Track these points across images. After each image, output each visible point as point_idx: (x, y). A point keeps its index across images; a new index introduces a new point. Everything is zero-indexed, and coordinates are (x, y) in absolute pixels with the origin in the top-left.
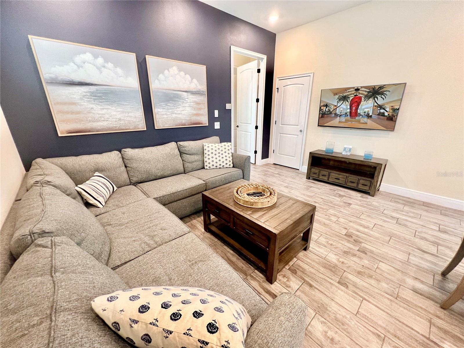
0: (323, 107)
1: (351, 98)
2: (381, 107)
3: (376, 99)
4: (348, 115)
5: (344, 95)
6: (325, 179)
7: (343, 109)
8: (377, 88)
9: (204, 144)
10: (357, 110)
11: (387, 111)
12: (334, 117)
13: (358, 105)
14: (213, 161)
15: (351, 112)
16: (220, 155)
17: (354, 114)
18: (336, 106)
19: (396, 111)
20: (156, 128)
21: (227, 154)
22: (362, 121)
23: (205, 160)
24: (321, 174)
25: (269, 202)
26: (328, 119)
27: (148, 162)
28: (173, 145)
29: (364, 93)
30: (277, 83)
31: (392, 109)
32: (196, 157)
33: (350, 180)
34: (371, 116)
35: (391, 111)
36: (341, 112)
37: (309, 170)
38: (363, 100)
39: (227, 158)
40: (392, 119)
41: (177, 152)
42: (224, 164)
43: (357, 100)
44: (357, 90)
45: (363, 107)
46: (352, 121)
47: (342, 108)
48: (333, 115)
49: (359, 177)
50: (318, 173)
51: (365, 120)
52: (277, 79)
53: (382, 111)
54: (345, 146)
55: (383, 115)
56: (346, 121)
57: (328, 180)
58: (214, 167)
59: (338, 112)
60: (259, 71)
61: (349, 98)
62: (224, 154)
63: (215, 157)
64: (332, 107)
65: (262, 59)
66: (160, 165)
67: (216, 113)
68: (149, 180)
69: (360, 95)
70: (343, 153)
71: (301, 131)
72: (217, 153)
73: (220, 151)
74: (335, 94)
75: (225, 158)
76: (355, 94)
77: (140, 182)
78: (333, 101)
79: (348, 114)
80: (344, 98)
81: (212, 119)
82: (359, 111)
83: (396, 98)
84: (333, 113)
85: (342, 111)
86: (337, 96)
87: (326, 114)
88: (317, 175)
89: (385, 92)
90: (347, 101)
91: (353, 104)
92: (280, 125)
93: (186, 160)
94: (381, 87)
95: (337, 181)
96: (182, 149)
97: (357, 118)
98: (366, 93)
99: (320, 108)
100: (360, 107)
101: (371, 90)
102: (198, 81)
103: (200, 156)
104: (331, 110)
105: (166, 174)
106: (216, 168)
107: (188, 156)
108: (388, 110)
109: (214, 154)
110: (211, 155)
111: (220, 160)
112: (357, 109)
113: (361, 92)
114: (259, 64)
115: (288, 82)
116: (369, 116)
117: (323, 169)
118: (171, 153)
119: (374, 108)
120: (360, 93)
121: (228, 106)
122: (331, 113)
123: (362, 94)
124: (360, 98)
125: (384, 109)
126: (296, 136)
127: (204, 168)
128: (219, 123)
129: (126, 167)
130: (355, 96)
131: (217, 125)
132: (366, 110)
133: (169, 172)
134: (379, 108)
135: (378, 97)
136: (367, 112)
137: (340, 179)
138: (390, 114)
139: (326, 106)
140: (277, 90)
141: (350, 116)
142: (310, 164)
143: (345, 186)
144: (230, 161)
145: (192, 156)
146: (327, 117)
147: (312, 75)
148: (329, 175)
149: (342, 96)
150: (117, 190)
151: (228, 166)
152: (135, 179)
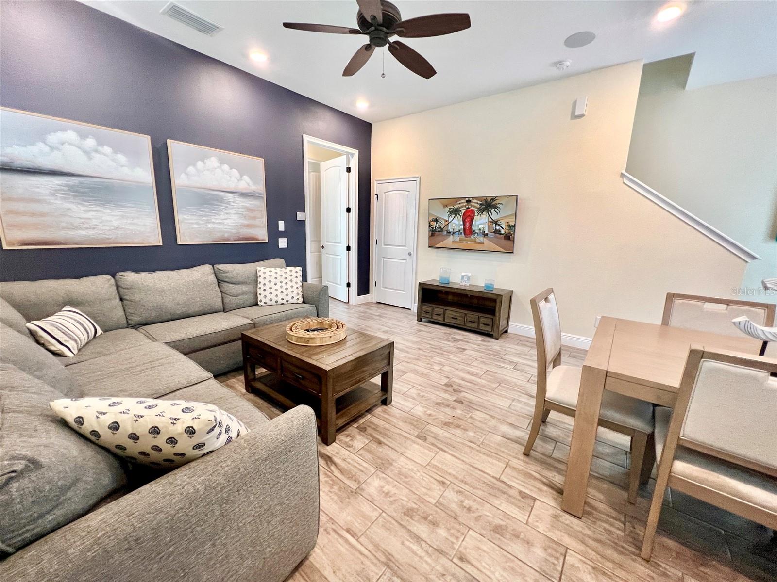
0: (432, 222)
1: (463, 212)
2: (496, 223)
3: (489, 213)
4: (461, 233)
5: (455, 207)
6: (440, 319)
7: (456, 225)
8: (489, 199)
9: (259, 268)
10: (471, 227)
11: (503, 229)
12: (447, 235)
13: (472, 221)
14: (271, 294)
15: (464, 229)
16: (283, 284)
17: (468, 231)
18: (447, 221)
19: (512, 227)
20: (179, 243)
21: (293, 284)
22: (478, 241)
23: (259, 291)
24: (435, 313)
25: (330, 337)
26: (440, 238)
27: (162, 292)
28: (207, 268)
29: (476, 205)
30: (375, 188)
31: (508, 226)
32: (245, 288)
33: (469, 319)
34: (487, 234)
35: (507, 228)
36: (454, 229)
37: (420, 308)
38: (476, 214)
39: (294, 289)
40: (509, 237)
41: (212, 278)
42: (289, 298)
43: (469, 214)
44: (469, 201)
45: (478, 223)
46: (467, 241)
47: (454, 223)
48: (445, 233)
49: (480, 315)
50: (431, 312)
51: (481, 239)
52: (375, 182)
53: (498, 228)
54: (463, 274)
55: (499, 232)
56: (461, 241)
57: (444, 320)
58: (273, 302)
59: (450, 228)
60: (349, 170)
61: (461, 211)
62: (290, 284)
63: (274, 287)
64: (443, 222)
65: (353, 155)
66: (182, 299)
67: (281, 226)
68: (160, 320)
69: (473, 208)
70: (461, 284)
71: (410, 254)
72: (278, 281)
73: (282, 279)
74: (445, 206)
75: (290, 289)
76: (467, 207)
77: (144, 322)
78: (443, 214)
79: (462, 231)
80: (455, 212)
81: (274, 233)
82: (473, 227)
83: (510, 213)
84: (444, 229)
85: (454, 227)
86: (447, 209)
87: (437, 232)
88: (430, 314)
89: (498, 206)
90: (460, 215)
91: (466, 219)
92: (383, 246)
93: (228, 292)
94: (494, 199)
95: (454, 321)
96: (222, 276)
97: (472, 237)
98: (478, 206)
99: (430, 223)
100: (473, 223)
101: (484, 202)
102: (251, 178)
103: (251, 286)
104: (443, 226)
105: (190, 312)
106: (276, 303)
107: (231, 285)
108: (503, 226)
109: (272, 283)
110: (268, 285)
111: (282, 292)
112: (471, 225)
113: (473, 204)
114: (348, 161)
115: (390, 187)
116: (485, 235)
117: (436, 306)
118: (203, 280)
119: (489, 224)
120: (472, 206)
121: (300, 216)
122: (442, 230)
123: (474, 206)
124: (473, 211)
125: (499, 225)
126: (404, 261)
127: (257, 304)
128: (286, 240)
129: (121, 299)
130: (467, 208)
131: (283, 243)
132: (481, 227)
133: (197, 309)
134: (494, 225)
135: (492, 211)
136: (482, 229)
137: (458, 318)
138: (507, 232)
139: (436, 220)
140: (376, 196)
141: (464, 234)
142: (420, 300)
143: (463, 327)
144: (298, 294)
145: (237, 286)
146: (439, 235)
147: (418, 179)
148: (444, 314)
149: (453, 209)
150: (101, 334)
151: (294, 300)
152: (136, 319)
